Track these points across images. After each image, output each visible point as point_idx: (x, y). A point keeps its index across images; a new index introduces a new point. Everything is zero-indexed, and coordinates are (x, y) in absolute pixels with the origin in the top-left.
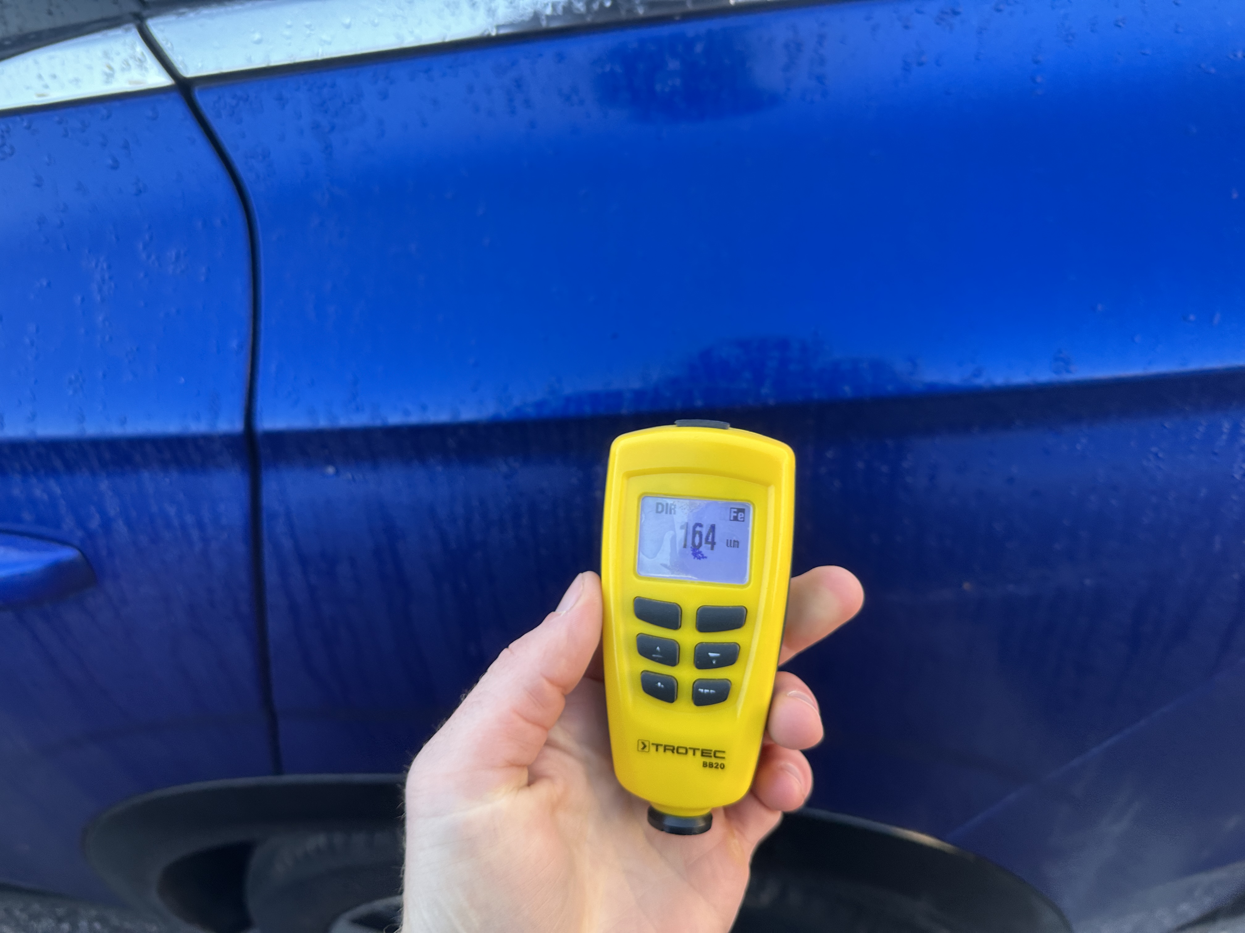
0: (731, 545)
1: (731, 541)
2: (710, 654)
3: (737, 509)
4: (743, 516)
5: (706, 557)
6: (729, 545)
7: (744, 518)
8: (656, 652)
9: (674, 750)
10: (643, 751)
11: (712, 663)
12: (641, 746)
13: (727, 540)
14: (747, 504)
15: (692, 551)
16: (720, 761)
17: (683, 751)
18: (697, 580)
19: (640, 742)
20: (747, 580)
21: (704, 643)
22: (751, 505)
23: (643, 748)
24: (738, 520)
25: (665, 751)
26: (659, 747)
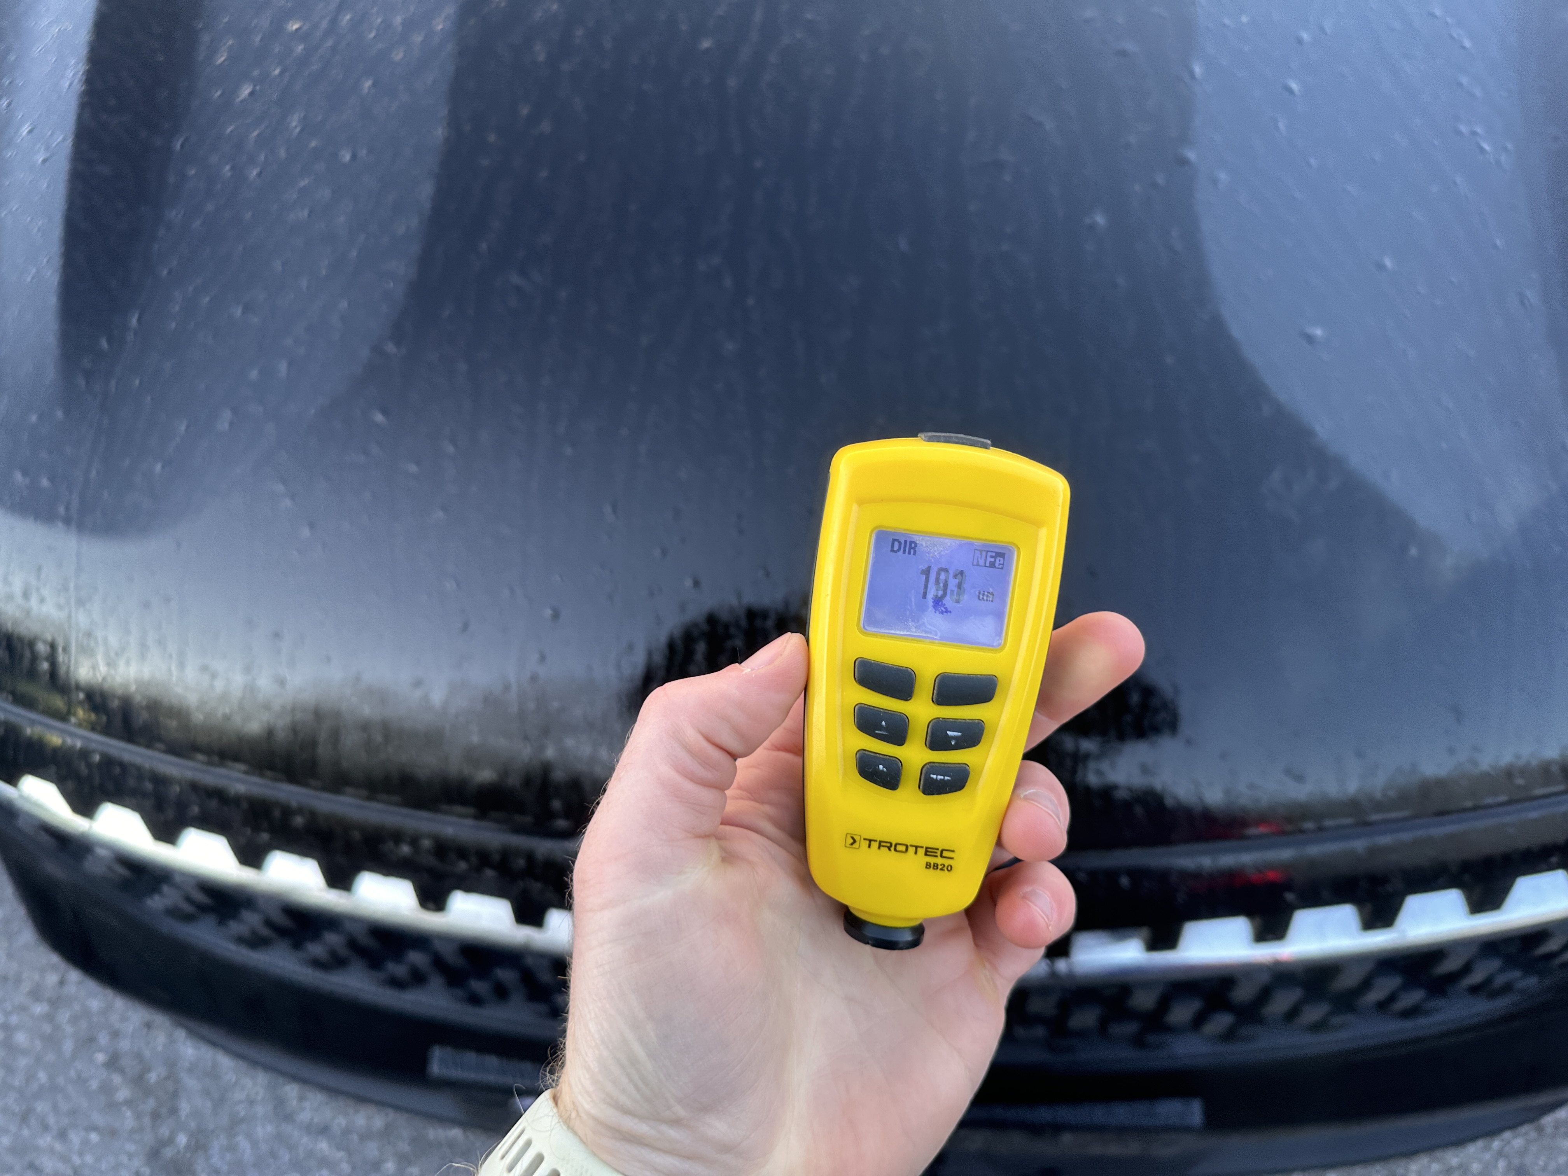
0: (982, 598)
1: (984, 592)
2: (948, 732)
3: (996, 553)
4: (1002, 562)
5: (950, 612)
7: (1003, 565)
8: (881, 728)
9: (891, 846)
10: (851, 847)
11: (951, 743)
12: (850, 841)
13: (980, 592)
14: (1010, 548)
15: (933, 602)
16: (947, 862)
17: (903, 848)
19: (849, 836)
20: (1003, 644)
21: (941, 719)
22: (1016, 549)
23: (852, 844)
24: (995, 567)
25: (879, 848)
26: (872, 843)
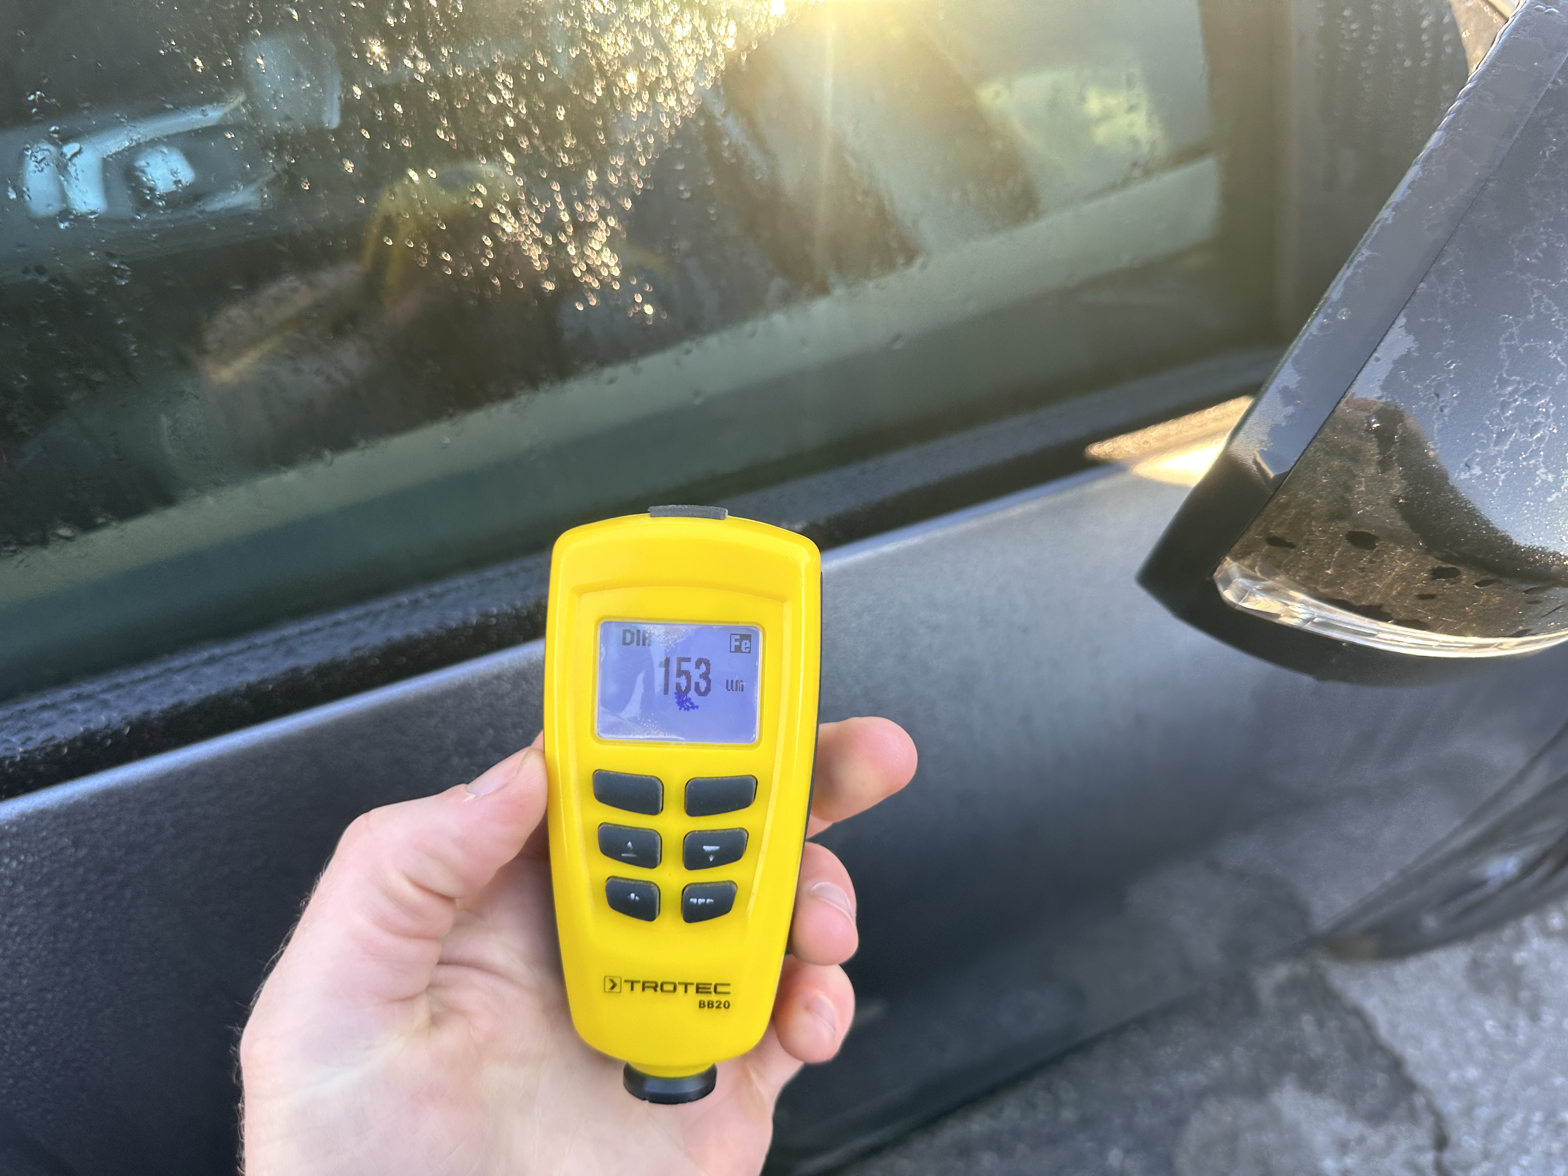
0: (732, 687)
1: (732, 681)
2: (705, 848)
3: (740, 635)
4: (748, 645)
5: (697, 707)
6: (729, 688)
7: (750, 648)
8: (627, 850)
9: (656, 987)
10: (612, 993)
11: (709, 859)
12: (610, 985)
13: (727, 681)
14: (754, 629)
15: (676, 698)
16: (723, 998)
17: (671, 988)
18: (683, 741)
19: (607, 980)
20: (757, 737)
21: (697, 832)
22: (761, 629)
23: (612, 988)
24: (742, 652)
25: (643, 989)
26: (635, 985)
